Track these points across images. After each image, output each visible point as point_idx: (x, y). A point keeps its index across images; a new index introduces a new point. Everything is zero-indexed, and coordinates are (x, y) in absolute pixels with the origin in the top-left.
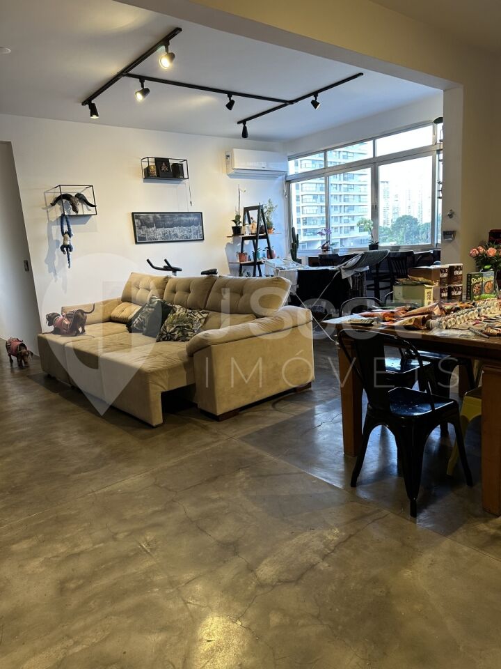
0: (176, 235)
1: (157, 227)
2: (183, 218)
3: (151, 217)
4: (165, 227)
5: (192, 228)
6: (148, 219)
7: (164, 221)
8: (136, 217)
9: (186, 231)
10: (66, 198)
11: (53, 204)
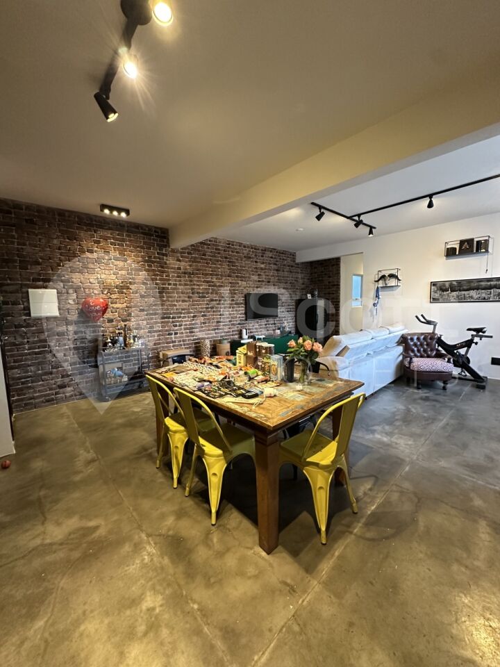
0: (472, 297)
1: (452, 291)
2: (482, 283)
3: (447, 285)
4: (460, 291)
5: (492, 290)
6: (444, 285)
7: (460, 287)
8: (434, 285)
9: (484, 294)
10: (383, 277)
11: (378, 281)
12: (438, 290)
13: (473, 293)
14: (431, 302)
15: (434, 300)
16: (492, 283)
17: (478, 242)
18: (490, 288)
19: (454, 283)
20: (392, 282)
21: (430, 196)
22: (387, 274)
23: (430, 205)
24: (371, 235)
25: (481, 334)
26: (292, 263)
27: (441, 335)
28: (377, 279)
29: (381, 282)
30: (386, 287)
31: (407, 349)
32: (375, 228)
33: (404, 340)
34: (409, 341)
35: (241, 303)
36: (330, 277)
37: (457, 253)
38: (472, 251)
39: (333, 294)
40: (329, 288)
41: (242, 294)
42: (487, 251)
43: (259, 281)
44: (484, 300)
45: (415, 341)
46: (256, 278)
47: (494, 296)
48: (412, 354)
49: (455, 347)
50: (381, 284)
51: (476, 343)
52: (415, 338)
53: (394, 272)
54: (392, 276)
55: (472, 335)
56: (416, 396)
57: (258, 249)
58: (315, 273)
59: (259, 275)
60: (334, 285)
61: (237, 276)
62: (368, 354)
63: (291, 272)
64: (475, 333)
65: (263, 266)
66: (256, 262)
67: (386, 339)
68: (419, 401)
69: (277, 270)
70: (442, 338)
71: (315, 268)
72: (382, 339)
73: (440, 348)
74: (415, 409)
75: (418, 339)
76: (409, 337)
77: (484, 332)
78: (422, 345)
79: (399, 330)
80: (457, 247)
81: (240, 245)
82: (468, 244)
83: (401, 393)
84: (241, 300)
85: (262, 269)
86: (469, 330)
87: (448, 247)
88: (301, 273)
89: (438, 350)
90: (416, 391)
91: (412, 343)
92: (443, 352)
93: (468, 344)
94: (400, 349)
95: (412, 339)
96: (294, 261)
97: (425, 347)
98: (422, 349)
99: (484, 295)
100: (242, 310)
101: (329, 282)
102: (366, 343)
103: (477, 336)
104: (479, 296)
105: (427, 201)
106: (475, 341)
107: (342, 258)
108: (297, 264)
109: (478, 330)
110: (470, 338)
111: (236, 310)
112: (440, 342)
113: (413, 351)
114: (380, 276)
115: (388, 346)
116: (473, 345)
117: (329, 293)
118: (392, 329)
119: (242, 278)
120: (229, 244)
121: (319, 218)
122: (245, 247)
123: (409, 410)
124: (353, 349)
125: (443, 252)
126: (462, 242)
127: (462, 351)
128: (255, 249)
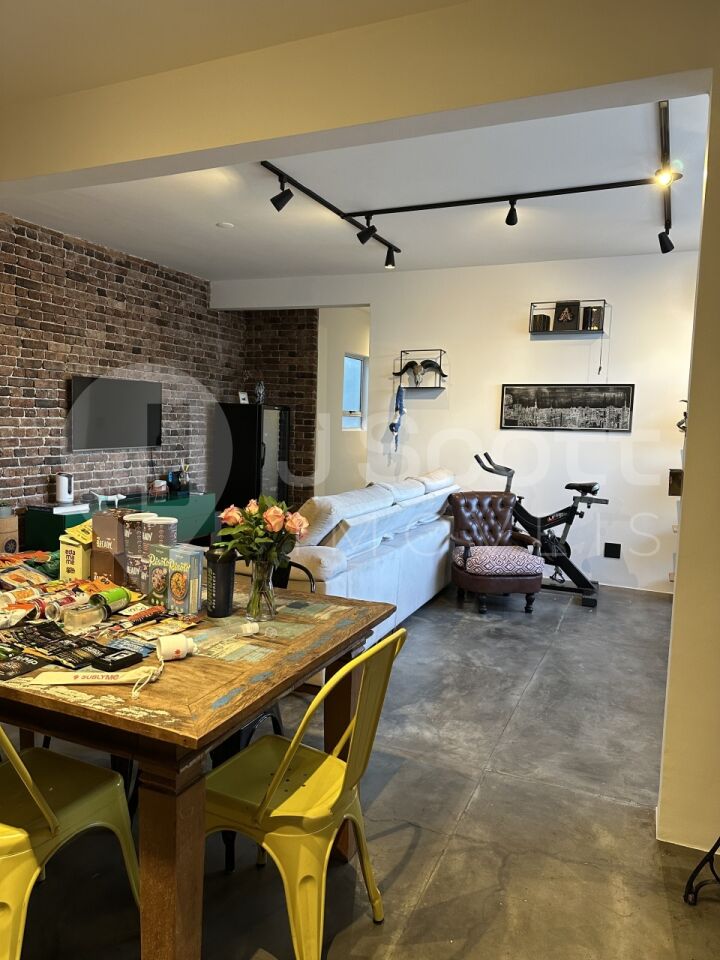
0: (573, 421)
1: (540, 407)
2: (592, 394)
3: (532, 391)
4: (554, 407)
5: (607, 410)
6: (527, 394)
7: (554, 398)
8: (509, 391)
9: (594, 415)
10: (411, 366)
11: (399, 374)
12: (514, 402)
13: (575, 413)
14: (502, 428)
15: (508, 424)
16: (607, 394)
17: (587, 310)
18: (604, 403)
19: (545, 390)
20: (429, 379)
21: (512, 199)
22: (419, 357)
23: (511, 219)
24: (390, 267)
25: (589, 495)
26: (200, 309)
27: (520, 498)
28: (398, 371)
29: (406, 376)
30: (416, 389)
31: (459, 527)
32: (398, 251)
33: (452, 507)
34: (463, 509)
35: (57, 404)
36: (292, 354)
37: (551, 329)
38: (577, 328)
39: (301, 396)
40: (291, 381)
41: (58, 376)
42: (601, 330)
43: (109, 346)
44: (594, 427)
45: (474, 508)
46: (100, 336)
47: (611, 420)
48: (468, 538)
49: (547, 522)
50: (406, 381)
51: (581, 515)
52: (474, 502)
53: (433, 357)
54: (429, 365)
55: (575, 498)
56: (480, 630)
57: (109, 260)
58: (258, 341)
59: (109, 329)
60: (304, 376)
61: (42, 326)
62: (385, 539)
63: (196, 330)
64: (578, 494)
65: (120, 306)
66: (102, 293)
67: (420, 504)
68: (484, 640)
69: (160, 322)
70: (523, 504)
71: (258, 328)
72: (412, 506)
73: (518, 525)
74: (479, 658)
75: (480, 505)
76: (463, 502)
77: (594, 493)
78: (486, 518)
79: (446, 485)
80: (551, 314)
81: (56, 238)
82: (570, 311)
83: (449, 625)
84: (56, 393)
85: (117, 313)
86: (569, 487)
87: (536, 313)
88: (222, 337)
89: (515, 530)
90: (477, 618)
91: (467, 515)
92: (525, 532)
93: (568, 515)
94: (446, 527)
95: (468, 506)
96: (206, 305)
97: (493, 522)
98: (486, 528)
99: (594, 418)
100: (58, 423)
101: (292, 368)
102: (381, 514)
103: (582, 499)
104: (586, 419)
105: (504, 209)
106: (579, 510)
107: (321, 312)
108: (214, 313)
109: (586, 489)
110: (570, 503)
111: (40, 423)
112: (520, 513)
113: (470, 531)
114: (405, 363)
115: (422, 520)
116: (577, 517)
117: (291, 395)
118: (430, 483)
119: (60, 334)
120: (20, 231)
121: (279, 202)
122: (68, 246)
123: (467, 661)
124: (356, 527)
125: (527, 324)
126: (560, 307)
127: (558, 531)
128: (100, 256)
